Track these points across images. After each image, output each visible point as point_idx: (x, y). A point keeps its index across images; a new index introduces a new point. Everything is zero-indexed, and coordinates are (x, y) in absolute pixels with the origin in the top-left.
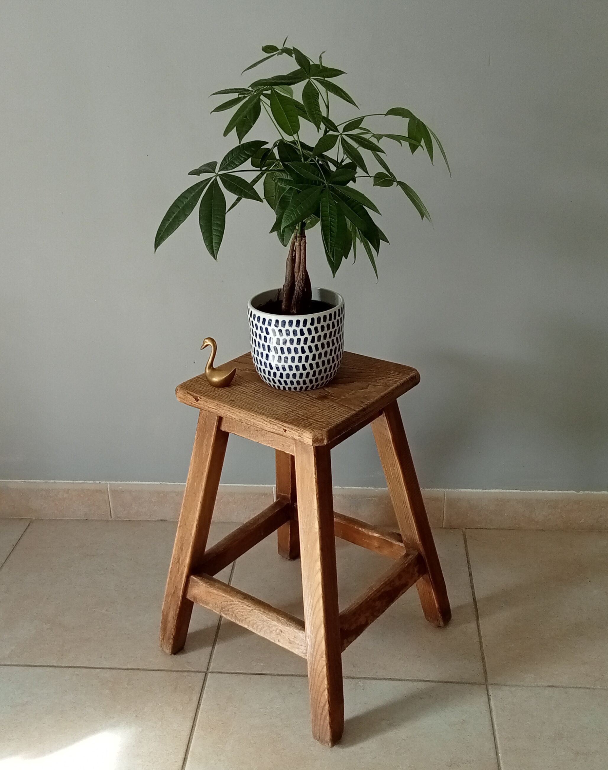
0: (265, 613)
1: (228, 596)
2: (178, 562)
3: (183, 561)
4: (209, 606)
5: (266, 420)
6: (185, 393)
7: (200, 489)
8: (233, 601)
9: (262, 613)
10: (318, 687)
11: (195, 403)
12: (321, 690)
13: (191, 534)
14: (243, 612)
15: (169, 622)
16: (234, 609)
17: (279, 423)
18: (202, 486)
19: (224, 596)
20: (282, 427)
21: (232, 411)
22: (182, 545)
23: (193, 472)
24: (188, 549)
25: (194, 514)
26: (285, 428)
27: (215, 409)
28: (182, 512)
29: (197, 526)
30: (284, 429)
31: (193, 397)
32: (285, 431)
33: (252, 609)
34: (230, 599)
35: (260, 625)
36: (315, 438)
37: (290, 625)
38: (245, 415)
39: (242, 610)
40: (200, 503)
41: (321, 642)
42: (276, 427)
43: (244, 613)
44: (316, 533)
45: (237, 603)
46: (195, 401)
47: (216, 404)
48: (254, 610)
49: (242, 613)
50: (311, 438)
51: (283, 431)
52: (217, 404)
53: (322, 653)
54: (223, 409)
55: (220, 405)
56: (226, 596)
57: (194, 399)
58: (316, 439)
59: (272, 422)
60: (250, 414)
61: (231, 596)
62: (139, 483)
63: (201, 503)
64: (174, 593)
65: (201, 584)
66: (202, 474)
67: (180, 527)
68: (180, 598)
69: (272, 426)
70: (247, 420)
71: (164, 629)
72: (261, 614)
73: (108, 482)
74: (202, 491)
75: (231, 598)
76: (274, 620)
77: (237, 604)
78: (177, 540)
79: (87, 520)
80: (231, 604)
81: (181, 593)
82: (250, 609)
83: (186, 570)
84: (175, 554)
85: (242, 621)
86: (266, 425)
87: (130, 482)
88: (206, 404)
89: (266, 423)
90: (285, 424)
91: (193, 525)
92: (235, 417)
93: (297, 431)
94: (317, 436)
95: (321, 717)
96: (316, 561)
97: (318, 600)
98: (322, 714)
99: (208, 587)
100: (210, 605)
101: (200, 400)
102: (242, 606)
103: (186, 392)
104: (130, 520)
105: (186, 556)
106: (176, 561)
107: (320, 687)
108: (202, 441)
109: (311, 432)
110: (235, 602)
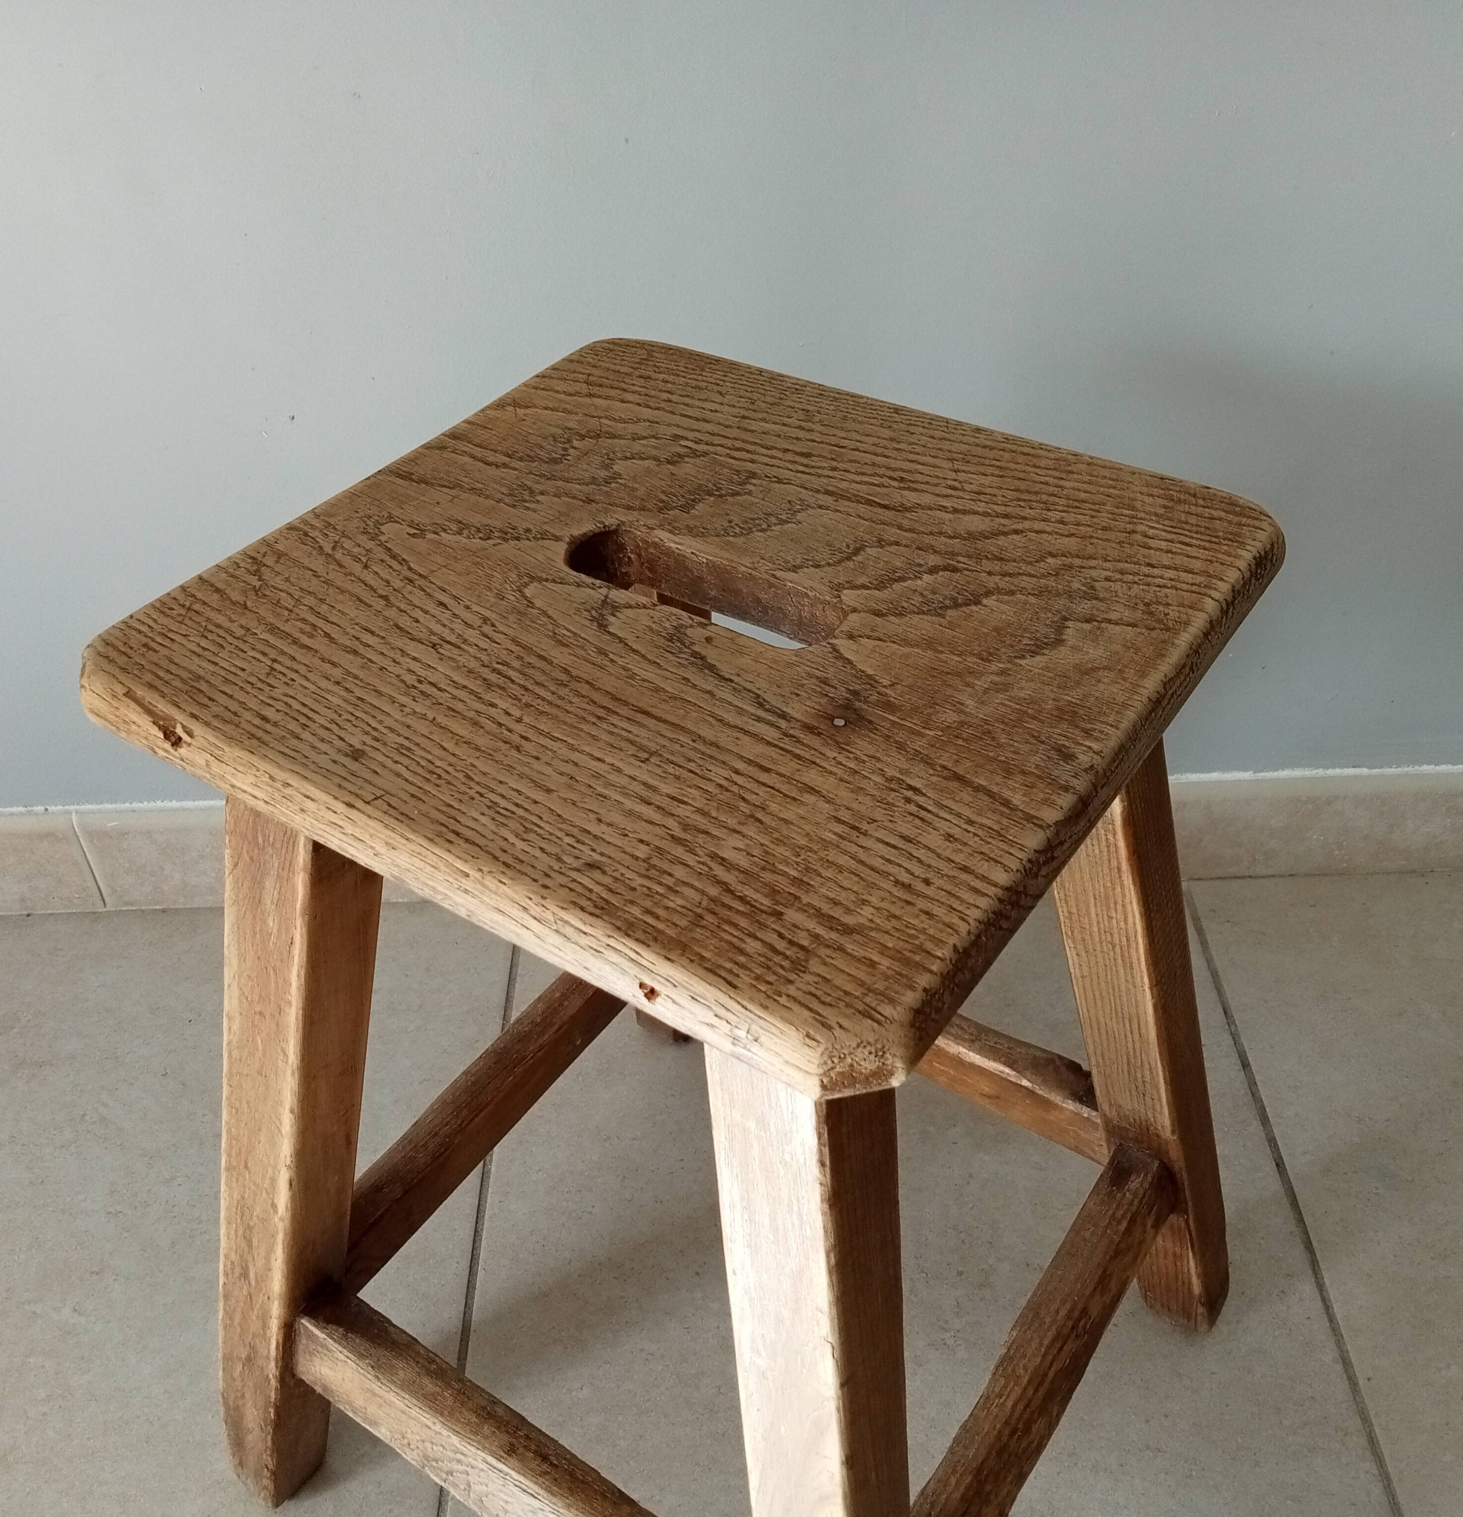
2: (245, 1275)
3: (263, 1278)
5: (536, 910)
6: (116, 695)
7: (280, 1064)
11: (167, 751)
13: (274, 1206)
15: (250, 1431)
17: (611, 941)
18: (285, 1054)
21: (349, 829)
22: (248, 1231)
23: (242, 993)
24: (270, 1250)
25: (276, 1142)
26: (648, 979)
29: (291, 1185)
30: (642, 986)
31: (155, 719)
32: (650, 992)
34: (455, 1444)
36: (838, 1069)
40: (287, 1111)
42: (594, 963)
46: (169, 746)
47: (266, 779)
50: (814, 1069)
51: (639, 992)
52: (271, 778)
57: (161, 735)
58: (840, 1073)
62: (175, 804)
63: (292, 1111)
64: (249, 1359)
65: (342, 1355)
66: (282, 1010)
67: (228, 1170)
68: (274, 1383)
69: (570, 952)
71: (238, 1443)
73: (72, 808)
74: (289, 1073)
77: (483, 1470)
78: (228, 1209)
79: (28, 915)
80: (459, 1461)
81: (272, 1370)
83: (276, 1311)
84: (230, 1250)
86: (538, 937)
87: (145, 805)
88: (216, 767)
89: (536, 926)
90: (648, 957)
94: (849, 1060)
99: (369, 1374)
100: (385, 1429)
101: (189, 745)
102: (499, 1481)
103: (120, 691)
104: (164, 911)
106: (238, 1270)
108: (258, 883)
109: (808, 1035)
110: (471, 1461)
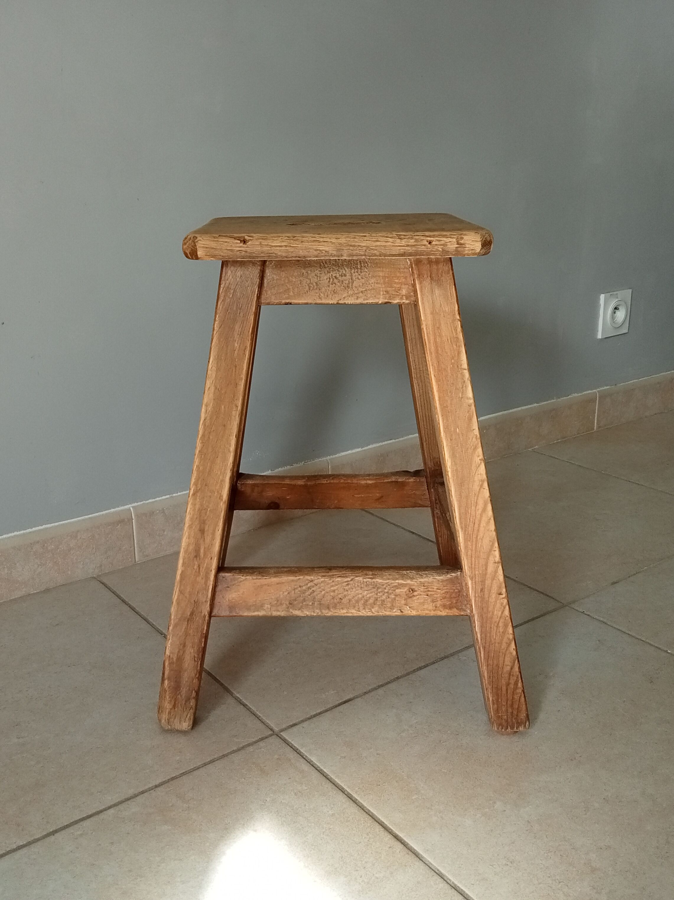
0: (375, 575)
1: (302, 577)
2: (197, 555)
3: (208, 549)
4: (264, 610)
5: (389, 236)
6: (214, 237)
8: (312, 581)
9: (372, 576)
10: (497, 645)
11: (240, 247)
12: (504, 646)
13: (221, 497)
14: (334, 591)
16: (315, 594)
17: (415, 234)
18: (237, 407)
19: (293, 581)
20: (422, 238)
21: (322, 240)
22: (203, 523)
23: (216, 388)
24: (216, 525)
25: (225, 460)
26: (429, 239)
27: (286, 246)
28: (197, 466)
30: (427, 241)
31: (235, 238)
32: (430, 243)
33: (352, 578)
34: (307, 580)
35: (370, 598)
37: (426, 574)
38: (348, 239)
39: (332, 588)
40: (234, 437)
41: (496, 572)
42: (412, 242)
43: (336, 592)
44: (470, 406)
45: (323, 579)
46: (242, 245)
48: (356, 578)
49: (332, 594)
50: (479, 240)
51: (427, 243)
52: (288, 237)
53: (500, 587)
54: (302, 242)
55: (294, 237)
56: (298, 578)
57: (239, 242)
59: (403, 237)
60: (358, 236)
61: (306, 574)
64: (192, 614)
65: (244, 578)
66: (236, 385)
67: (194, 494)
69: (404, 242)
70: (354, 246)
72: (370, 580)
75: (309, 578)
76: (397, 579)
77: (322, 582)
78: (191, 519)
80: (309, 588)
82: (349, 579)
83: (212, 568)
84: (188, 545)
85: (335, 607)
86: (392, 243)
88: (264, 242)
89: (390, 240)
90: (427, 233)
91: (223, 481)
92: (327, 249)
93: (452, 236)
95: (507, 690)
96: (475, 448)
97: (484, 510)
98: (508, 684)
99: (260, 577)
100: (267, 606)
101: (251, 240)
102: (331, 581)
103: (217, 236)
105: (213, 539)
106: (193, 555)
107: (500, 643)
109: (476, 233)
110: (316, 582)
